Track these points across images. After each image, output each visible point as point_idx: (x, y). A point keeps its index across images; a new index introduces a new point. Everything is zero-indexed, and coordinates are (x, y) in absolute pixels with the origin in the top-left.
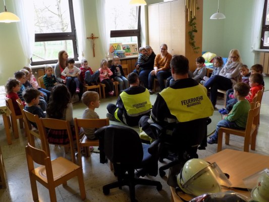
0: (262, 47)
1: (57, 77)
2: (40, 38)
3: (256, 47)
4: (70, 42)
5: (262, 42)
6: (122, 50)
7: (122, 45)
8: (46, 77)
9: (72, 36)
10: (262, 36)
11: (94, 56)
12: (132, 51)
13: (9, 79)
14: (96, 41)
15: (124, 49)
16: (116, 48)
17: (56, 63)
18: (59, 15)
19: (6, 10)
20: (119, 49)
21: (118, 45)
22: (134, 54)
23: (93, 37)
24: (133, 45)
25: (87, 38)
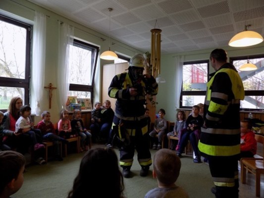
0: (181, 106)
4: (22, 90)
5: (181, 103)
6: (77, 103)
7: (78, 99)
9: (25, 84)
10: (181, 99)
11: (50, 108)
12: (86, 105)
14: (54, 92)
15: (79, 102)
16: (71, 101)
20: (74, 102)
21: (74, 98)
22: (88, 108)
23: (51, 86)
24: (87, 100)
25: (45, 87)
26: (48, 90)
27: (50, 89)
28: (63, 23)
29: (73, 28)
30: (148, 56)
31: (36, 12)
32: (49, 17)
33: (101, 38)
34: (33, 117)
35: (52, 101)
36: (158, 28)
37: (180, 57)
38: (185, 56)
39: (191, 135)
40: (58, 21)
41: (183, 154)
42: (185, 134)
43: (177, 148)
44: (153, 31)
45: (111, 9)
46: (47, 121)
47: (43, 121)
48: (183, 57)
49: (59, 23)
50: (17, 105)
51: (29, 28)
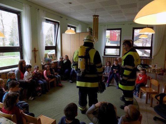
0: (105, 55)
5: (105, 53)
6: (48, 57)
7: (49, 55)
9: (20, 49)
10: (105, 50)
11: (35, 62)
12: (53, 58)
14: (37, 53)
15: (49, 57)
16: (45, 57)
21: (46, 55)
22: (55, 60)
23: (35, 50)
24: (54, 55)
25: (32, 51)
26: (34, 52)
27: (35, 52)
28: (39, 9)
29: (45, 12)
30: (90, 30)
31: (24, 4)
32: (31, 6)
33: (61, 17)
35: (36, 59)
36: (97, 15)
37: (105, 26)
38: (107, 25)
39: (115, 75)
40: (36, 8)
41: (110, 84)
42: (112, 75)
43: (107, 82)
44: (94, 16)
45: (71, 3)
48: (106, 26)
49: (37, 9)
51: (19, 14)
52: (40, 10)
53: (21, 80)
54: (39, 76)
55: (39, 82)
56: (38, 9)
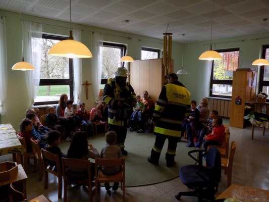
0: (211, 95)
1: (58, 116)
2: (44, 82)
3: (207, 95)
4: (68, 87)
5: (211, 92)
8: (49, 116)
9: (70, 82)
10: (211, 87)
11: (87, 99)
13: (23, 120)
14: (89, 87)
17: (57, 103)
18: (45, 61)
19: (23, 61)
23: (87, 83)
25: (83, 84)
26: (85, 86)
27: (87, 85)
29: (103, 35)
31: (74, 30)
32: (83, 31)
34: (75, 106)
35: (88, 95)
38: (215, 44)
40: (90, 31)
44: (164, 34)
46: (83, 110)
47: (80, 109)
48: (213, 45)
49: (91, 33)
50: (64, 100)
52: (95, 34)
53: (61, 117)
54: (84, 115)
55: (82, 123)
56: (93, 33)
